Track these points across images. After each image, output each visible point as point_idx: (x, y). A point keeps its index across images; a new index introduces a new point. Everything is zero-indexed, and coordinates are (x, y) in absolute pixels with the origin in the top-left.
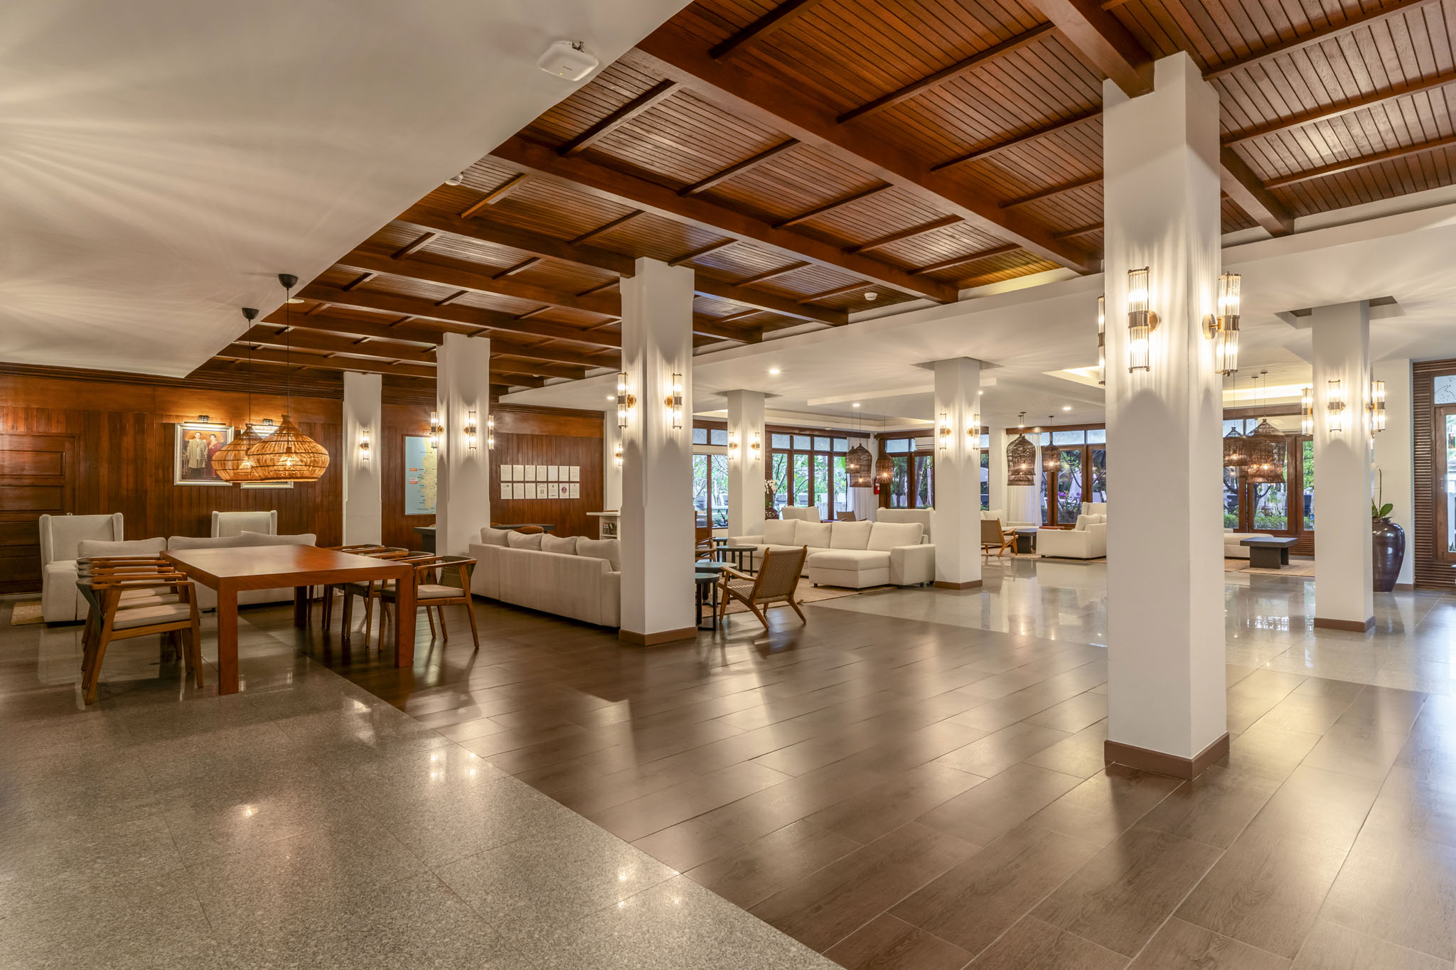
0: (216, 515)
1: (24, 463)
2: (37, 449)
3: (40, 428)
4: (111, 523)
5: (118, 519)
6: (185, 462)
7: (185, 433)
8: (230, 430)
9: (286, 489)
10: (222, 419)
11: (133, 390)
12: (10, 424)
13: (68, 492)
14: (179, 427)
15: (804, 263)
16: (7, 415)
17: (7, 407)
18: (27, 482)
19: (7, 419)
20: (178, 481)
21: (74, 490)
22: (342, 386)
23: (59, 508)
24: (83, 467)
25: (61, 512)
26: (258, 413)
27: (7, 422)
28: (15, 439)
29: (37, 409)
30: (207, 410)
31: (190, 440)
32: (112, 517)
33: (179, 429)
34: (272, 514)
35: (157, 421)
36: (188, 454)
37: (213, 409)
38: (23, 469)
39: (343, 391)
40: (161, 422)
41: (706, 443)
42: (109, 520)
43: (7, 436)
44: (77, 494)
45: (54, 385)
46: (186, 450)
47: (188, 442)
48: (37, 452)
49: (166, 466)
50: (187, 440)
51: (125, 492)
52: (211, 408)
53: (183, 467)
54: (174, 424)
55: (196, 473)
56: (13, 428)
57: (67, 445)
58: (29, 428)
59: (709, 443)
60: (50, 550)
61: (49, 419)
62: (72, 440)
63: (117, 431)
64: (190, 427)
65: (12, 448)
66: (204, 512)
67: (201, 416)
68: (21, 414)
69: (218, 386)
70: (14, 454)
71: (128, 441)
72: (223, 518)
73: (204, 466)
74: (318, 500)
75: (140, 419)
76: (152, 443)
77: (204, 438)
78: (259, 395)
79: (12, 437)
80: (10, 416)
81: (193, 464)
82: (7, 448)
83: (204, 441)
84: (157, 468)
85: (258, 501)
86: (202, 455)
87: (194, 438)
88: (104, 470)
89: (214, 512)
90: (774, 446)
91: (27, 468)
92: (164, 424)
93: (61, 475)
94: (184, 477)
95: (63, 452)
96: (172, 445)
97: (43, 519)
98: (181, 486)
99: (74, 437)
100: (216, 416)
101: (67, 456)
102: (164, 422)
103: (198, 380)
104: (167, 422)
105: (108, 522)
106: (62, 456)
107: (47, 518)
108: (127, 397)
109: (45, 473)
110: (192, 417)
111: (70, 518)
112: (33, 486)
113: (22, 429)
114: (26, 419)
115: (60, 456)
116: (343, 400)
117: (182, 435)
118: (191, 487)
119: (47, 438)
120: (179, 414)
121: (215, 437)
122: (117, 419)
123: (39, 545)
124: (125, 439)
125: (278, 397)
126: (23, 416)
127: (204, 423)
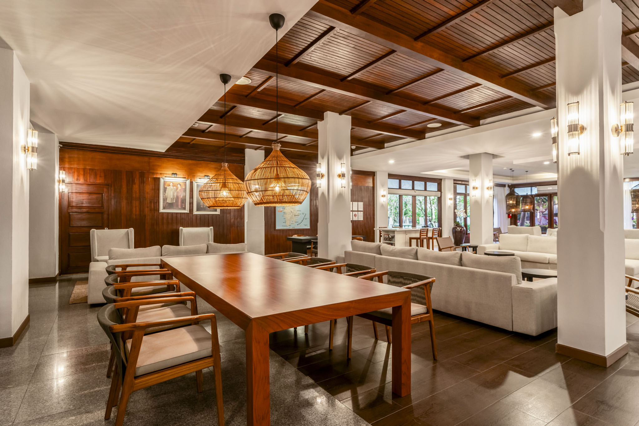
0: (182, 230)
1: (83, 199)
2: (89, 192)
3: (91, 180)
4: (127, 234)
5: (131, 231)
6: (165, 200)
7: (165, 183)
8: (188, 181)
9: (216, 215)
10: (183, 175)
11: (138, 158)
12: (76, 177)
13: (105, 216)
14: (162, 179)
15: (403, 111)
16: (74, 172)
17: (74, 168)
18: (84, 210)
19: (74, 174)
20: (161, 210)
21: (108, 215)
22: (244, 157)
23: (101, 225)
24: (113, 202)
25: (101, 227)
26: (201, 172)
27: (74, 176)
28: (78, 186)
29: (90, 169)
30: (176, 170)
31: (168, 187)
32: (128, 230)
33: (162, 181)
34: (211, 229)
35: (151, 176)
36: (166, 195)
37: (180, 169)
38: (82, 203)
39: (244, 160)
40: (152, 176)
41: (424, 190)
42: (126, 232)
43: (74, 185)
44: (110, 217)
45: (98, 156)
46: (165, 192)
47: (167, 188)
48: (90, 193)
49: (155, 201)
50: (166, 187)
51: (135, 217)
52: (178, 169)
53: (164, 202)
54: (160, 178)
55: (171, 205)
56: (77, 180)
57: (105, 190)
58: (86, 180)
59: (425, 189)
60: (95, 250)
61: (96, 175)
62: (108, 187)
63: (130, 182)
64: (168, 179)
65: (77, 191)
66: (175, 227)
67: (173, 174)
68: (82, 172)
69: (182, 156)
70: (78, 195)
71: (136, 187)
72: (185, 231)
73: (174, 202)
74: (232, 220)
75: (142, 175)
76: (148, 188)
77: (175, 186)
78: (202, 162)
79: (77, 185)
80: (76, 173)
81: (169, 201)
82: (74, 191)
83: (175, 187)
84: (151, 202)
85: (202, 221)
86: (174, 196)
87: (169, 185)
88: (124, 203)
89: (181, 228)
90: (458, 191)
91: (84, 202)
92: (154, 178)
93: (102, 207)
94: (164, 208)
95: (103, 194)
96: (159, 190)
97: (92, 231)
98: (163, 213)
99: (108, 185)
100: (181, 173)
101: (105, 196)
102: (154, 177)
103: (170, 153)
104: (156, 177)
105: (126, 234)
106: (102, 196)
107: (94, 231)
108: (134, 162)
109: (94, 206)
110: (169, 174)
111: (106, 231)
112: (87, 212)
113: (82, 181)
114: (84, 175)
115: (101, 196)
116: (245, 165)
117: (163, 184)
118: (168, 213)
119: (95, 186)
120: (162, 172)
121: (180, 185)
122: (130, 175)
123: (90, 246)
124: (134, 186)
125: (212, 163)
126: (82, 173)
127: (175, 177)
